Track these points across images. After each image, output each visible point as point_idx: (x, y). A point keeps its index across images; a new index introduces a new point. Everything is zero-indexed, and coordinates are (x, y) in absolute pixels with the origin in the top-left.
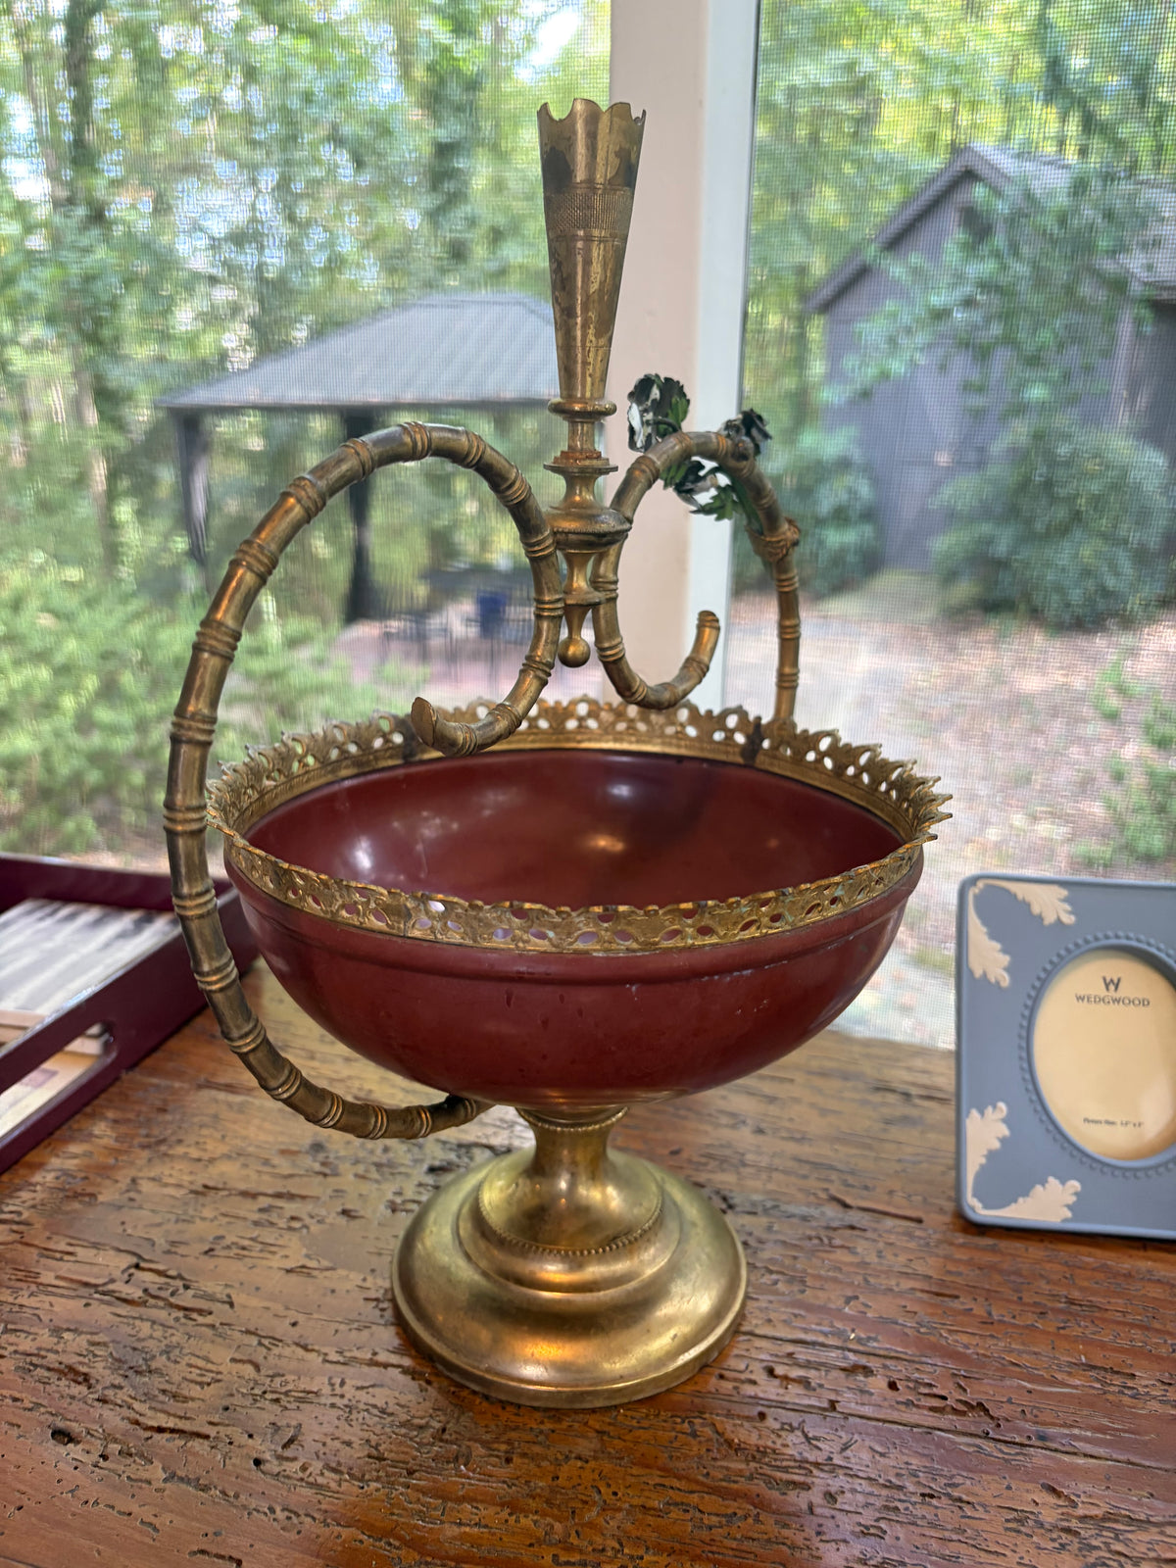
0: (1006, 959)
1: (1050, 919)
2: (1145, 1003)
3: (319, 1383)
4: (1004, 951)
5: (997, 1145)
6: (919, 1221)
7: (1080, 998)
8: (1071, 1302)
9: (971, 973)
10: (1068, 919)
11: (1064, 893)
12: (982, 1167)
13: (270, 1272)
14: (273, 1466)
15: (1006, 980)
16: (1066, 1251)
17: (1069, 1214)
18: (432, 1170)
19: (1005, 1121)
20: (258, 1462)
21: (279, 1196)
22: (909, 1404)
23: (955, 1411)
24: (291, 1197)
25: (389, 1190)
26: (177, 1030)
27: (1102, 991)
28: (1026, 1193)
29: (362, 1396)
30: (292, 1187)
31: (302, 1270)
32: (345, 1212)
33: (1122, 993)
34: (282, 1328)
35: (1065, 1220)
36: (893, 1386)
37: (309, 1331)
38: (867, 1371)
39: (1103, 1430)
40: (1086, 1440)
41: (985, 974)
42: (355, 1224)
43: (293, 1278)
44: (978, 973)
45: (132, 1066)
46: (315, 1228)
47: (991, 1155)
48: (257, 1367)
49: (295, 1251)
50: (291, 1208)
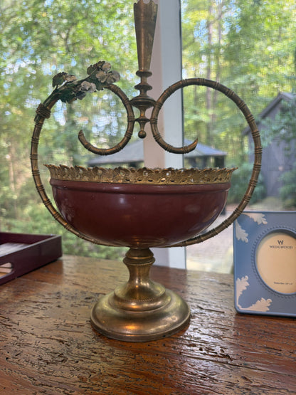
0: (247, 235)
1: (259, 223)
2: (291, 247)
3: (33, 342)
4: (246, 232)
5: (245, 288)
6: (223, 312)
7: (271, 247)
8: (265, 332)
9: (237, 239)
10: (265, 223)
11: (264, 215)
12: (241, 295)
13: (32, 319)
14: (11, 360)
15: (247, 241)
16: (267, 321)
17: (268, 309)
18: (87, 298)
19: (248, 281)
20: (7, 358)
21: (43, 302)
22: (205, 354)
23: (219, 356)
24: (46, 303)
25: (72, 302)
26: (34, 270)
27: (278, 245)
28: (255, 303)
29: (43, 346)
30: (47, 301)
31: (41, 318)
32: (59, 306)
33: (284, 244)
34: (29, 330)
35: (268, 311)
36: (201, 349)
37: (36, 331)
38: (194, 345)
39: (266, 363)
40: (260, 366)
41: (241, 239)
42: (60, 309)
43: (37, 320)
44: (239, 239)
45: (20, 277)
46: (49, 309)
47: (244, 291)
48: (18, 338)
49: (41, 313)
50: (44, 305)
